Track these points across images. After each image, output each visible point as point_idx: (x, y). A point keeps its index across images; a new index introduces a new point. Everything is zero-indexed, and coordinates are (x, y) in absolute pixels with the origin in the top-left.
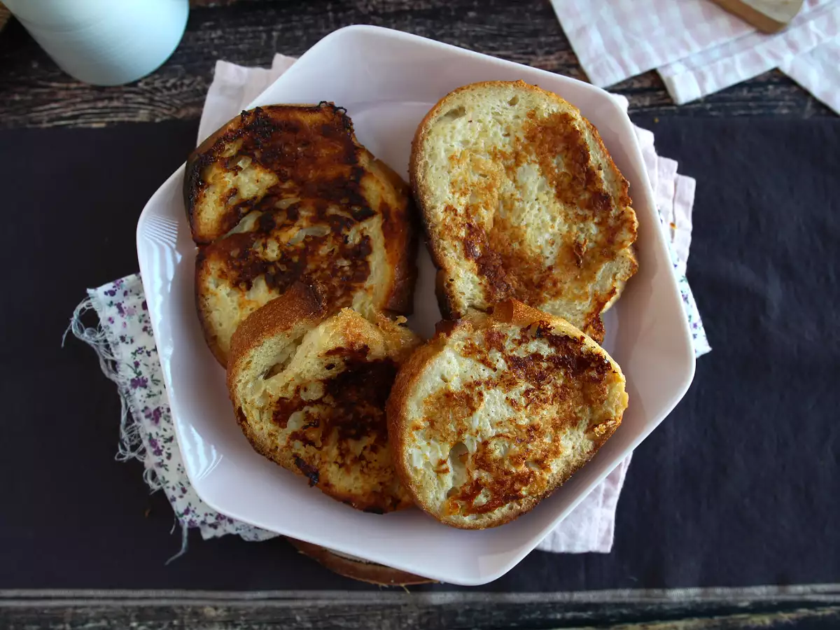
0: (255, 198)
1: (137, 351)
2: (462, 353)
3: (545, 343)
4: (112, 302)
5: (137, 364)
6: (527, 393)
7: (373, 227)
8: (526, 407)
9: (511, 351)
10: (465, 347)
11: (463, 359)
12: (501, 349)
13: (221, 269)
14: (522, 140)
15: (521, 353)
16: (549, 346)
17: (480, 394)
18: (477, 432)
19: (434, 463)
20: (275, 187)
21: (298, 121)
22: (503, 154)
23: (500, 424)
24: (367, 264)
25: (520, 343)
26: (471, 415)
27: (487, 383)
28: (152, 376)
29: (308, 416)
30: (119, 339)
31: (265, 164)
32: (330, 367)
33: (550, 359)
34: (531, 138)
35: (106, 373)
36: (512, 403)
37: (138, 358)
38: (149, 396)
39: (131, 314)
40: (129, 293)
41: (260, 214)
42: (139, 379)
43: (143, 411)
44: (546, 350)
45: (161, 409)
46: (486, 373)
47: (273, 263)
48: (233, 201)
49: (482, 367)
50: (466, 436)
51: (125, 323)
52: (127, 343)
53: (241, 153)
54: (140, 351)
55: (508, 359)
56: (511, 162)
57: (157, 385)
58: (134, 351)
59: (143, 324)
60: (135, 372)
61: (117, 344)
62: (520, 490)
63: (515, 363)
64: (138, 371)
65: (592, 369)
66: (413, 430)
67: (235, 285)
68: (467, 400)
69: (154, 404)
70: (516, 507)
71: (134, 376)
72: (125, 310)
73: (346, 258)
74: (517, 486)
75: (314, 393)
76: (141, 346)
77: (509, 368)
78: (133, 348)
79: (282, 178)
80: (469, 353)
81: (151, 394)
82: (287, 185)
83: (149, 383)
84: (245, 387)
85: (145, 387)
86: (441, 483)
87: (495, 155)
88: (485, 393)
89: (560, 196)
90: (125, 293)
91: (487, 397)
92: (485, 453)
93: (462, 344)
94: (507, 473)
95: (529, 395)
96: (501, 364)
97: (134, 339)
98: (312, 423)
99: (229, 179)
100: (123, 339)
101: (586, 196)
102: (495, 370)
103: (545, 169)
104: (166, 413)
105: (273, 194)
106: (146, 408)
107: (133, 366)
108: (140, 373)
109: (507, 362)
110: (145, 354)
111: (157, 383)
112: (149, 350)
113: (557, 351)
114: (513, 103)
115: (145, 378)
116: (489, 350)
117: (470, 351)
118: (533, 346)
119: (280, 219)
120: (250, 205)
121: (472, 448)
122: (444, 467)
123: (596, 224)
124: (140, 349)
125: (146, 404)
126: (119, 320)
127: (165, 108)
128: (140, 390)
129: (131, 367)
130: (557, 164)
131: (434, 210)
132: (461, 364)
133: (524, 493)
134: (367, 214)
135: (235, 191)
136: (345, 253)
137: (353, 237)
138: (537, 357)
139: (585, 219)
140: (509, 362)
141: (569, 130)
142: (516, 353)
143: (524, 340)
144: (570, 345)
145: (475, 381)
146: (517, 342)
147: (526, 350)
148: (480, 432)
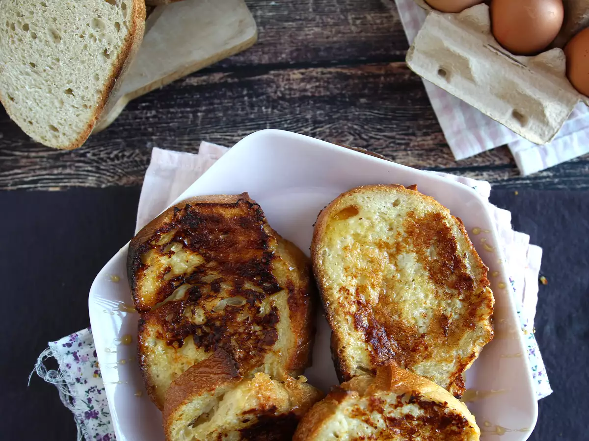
0: (185, 274)
1: (89, 390)
2: (351, 415)
3: (416, 407)
4: (69, 352)
5: (90, 400)
7: (280, 300)
9: (389, 413)
10: (353, 411)
11: (351, 419)
12: (381, 411)
13: (158, 332)
14: (403, 233)
15: (396, 414)
16: (419, 409)
20: (202, 266)
21: (221, 215)
22: (387, 245)
24: (275, 330)
25: (396, 407)
27: (369, 438)
28: (102, 410)
30: (75, 380)
31: (192, 248)
32: (245, 421)
33: (419, 419)
34: (410, 233)
35: (64, 403)
37: (91, 395)
38: (100, 425)
39: (84, 361)
40: (83, 344)
41: (189, 286)
42: (91, 412)
43: (95, 437)
44: (416, 412)
45: (109, 435)
46: (369, 431)
47: (200, 327)
48: (167, 277)
49: (366, 425)
51: (80, 368)
52: (82, 383)
53: (174, 240)
54: (92, 390)
55: (387, 419)
56: (393, 250)
57: (106, 416)
58: (87, 390)
59: (95, 369)
60: (88, 407)
61: (74, 384)
63: (392, 422)
64: (90, 406)
65: (453, 425)
67: (169, 344)
69: (104, 431)
71: (87, 409)
72: (80, 358)
73: (258, 324)
75: (233, 438)
76: (93, 386)
77: (387, 426)
78: (86, 387)
79: (208, 259)
80: (356, 415)
81: (102, 423)
82: (212, 264)
83: (100, 415)
84: (178, 433)
85: (97, 418)
87: (380, 245)
89: (433, 277)
90: (80, 345)
93: (350, 409)
96: (381, 423)
97: (87, 380)
99: (164, 261)
100: (78, 380)
101: (453, 278)
102: (376, 428)
103: (421, 258)
104: (113, 438)
105: (199, 270)
106: (97, 434)
107: (87, 402)
108: (92, 407)
109: (385, 422)
110: (96, 392)
111: (106, 414)
112: (99, 389)
113: (425, 413)
114: (395, 204)
115: (96, 411)
116: (371, 411)
117: (357, 413)
118: (407, 409)
119: (205, 290)
120: (180, 279)
123: (460, 300)
124: (92, 388)
125: (97, 432)
126: (75, 366)
127: (109, 176)
128: (93, 421)
129: (85, 403)
130: (430, 253)
131: (331, 291)
132: (349, 424)
134: (275, 289)
135: (168, 269)
136: (258, 321)
137: (264, 308)
138: (409, 417)
139: (451, 296)
140: (387, 422)
141: (441, 226)
142: (392, 415)
143: (399, 405)
144: (436, 408)
145: (360, 437)
146: (394, 406)
147: (401, 412)
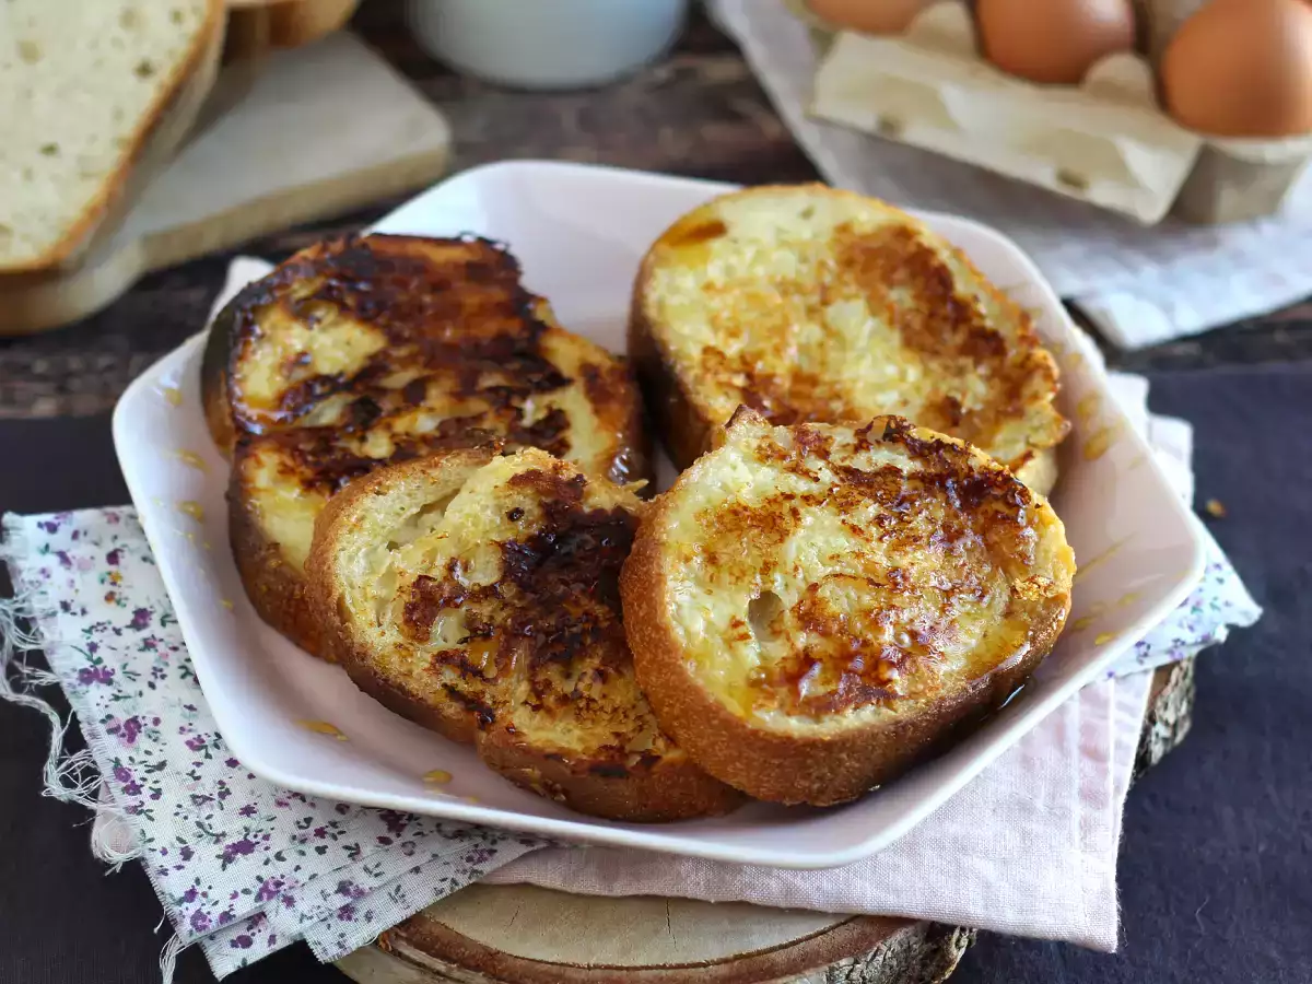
0: (341, 374)
1: (92, 627)
2: (755, 457)
3: (902, 454)
4: (47, 547)
5: (93, 647)
6: (879, 520)
7: (571, 398)
8: (880, 538)
9: (843, 460)
11: (757, 464)
12: (824, 454)
13: (283, 464)
14: (831, 263)
15: (860, 463)
16: (911, 458)
17: (795, 512)
18: (796, 569)
19: (722, 623)
20: (384, 353)
21: (425, 258)
22: (799, 288)
23: (836, 558)
25: (857, 449)
26: (781, 541)
27: (805, 498)
28: (125, 666)
29: (470, 623)
30: (58, 607)
31: (365, 315)
32: (514, 515)
33: (912, 476)
34: (848, 263)
36: (855, 530)
37: (96, 637)
38: (117, 698)
39: (84, 567)
40: (81, 536)
41: (350, 398)
42: (96, 670)
43: (103, 721)
44: (907, 465)
45: (140, 719)
48: (300, 374)
49: (793, 477)
50: (778, 577)
51: (72, 581)
52: (74, 614)
53: (320, 297)
54: (100, 628)
55: (836, 470)
56: (815, 299)
57: (134, 680)
58: (87, 628)
59: (108, 588)
60: (90, 659)
61: (54, 614)
62: (890, 679)
63: (854, 477)
64: (95, 657)
65: (996, 498)
66: (678, 559)
68: (773, 519)
69: (127, 712)
70: (887, 713)
71: (87, 665)
72: (73, 561)
74: (883, 673)
75: (485, 572)
76: (101, 621)
77: (842, 480)
78: (86, 622)
79: (395, 339)
80: (768, 457)
81: (120, 695)
82: (403, 352)
83: (118, 677)
84: (351, 559)
85: (110, 683)
86: (736, 657)
87: (786, 288)
88: (802, 511)
89: (911, 342)
90: (75, 535)
91: (808, 520)
92: (814, 603)
93: (755, 443)
95: (882, 522)
96: (827, 475)
97: (88, 609)
98: (476, 632)
99: (296, 337)
100: (65, 606)
101: (959, 338)
102: (817, 480)
103: (876, 305)
104: (151, 726)
105: (374, 368)
106: (110, 717)
107: (86, 649)
108: (99, 660)
109: (836, 473)
110: (110, 631)
111: (133, 677)
112: (118, 627)
113: (926, 466)
114: (807, 214)
115: (109, 669)
116: (802, 455)
117: (768, 454)
118: (881, 457)
119: (387, 405)
120: (332, 384)
121: (789, 600)
122: (741, 630)
123: (981, 377)
124: (99, 624)
125: (109, 711)
126: (59, 573)
128: (98, 687)
129: (81, 651)
130: (902, 297)
132: (754, 473)
133: (899, 690)
134: (557, 381)
135: (300, 360)
136: (519, 436)
137: (533, 411)
138: (892, 471)
139: (960, 372)
140: (842, 475)
141: (912, 248)
142: (852, 465)
143: (862, 445)
144: (948, 457)
145: (782, 494)
146: (851, 448)
147: (869, 460)
148: (800, 570)
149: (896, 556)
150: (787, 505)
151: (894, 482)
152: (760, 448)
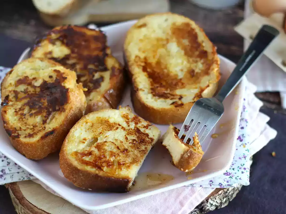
2: (122, 115)
6: (134, 140)
8: (130, 143)
9: (139, 127)
11: (121, 117)
12: (136, 123)
15: (142, 130)
17: (117, 128)
18: (106, 137)
19: (82, 138)
23: (116, 140)
25: (144, 127)
26: (109, 131)
27: (123, 128)
36: (127, 138)
46: (125, 125)
49: (125, 123)
50: (101, 136)
62: (104, 166)
63: (138, 131)
66: (85, 122)
68: (111, 126)
70: (97, 172)
74: (104, 164)
77: (134, 129)
80: (125, 117)
86: (78, 146)
88: (119, 129)
91: (119, 130)
92: (102, 144)
93: (124, 113)
94: (105, 157)
95: (134, 141)
96: (132, 127)
102: (129, 126)
109: (135, 128)
116: (132, 121)
118: (148, 131)
121: (99, 141)
122: (84, 141)
132: (118, 118)
140: (136, 129)
142: (140, 129)
143: (146, 127)
145: (119, 124)
146: (143, 126)
147: (144, 131)
148: (107, 137)
149: (130, 148)
150: (118, 126)
151: (145, 137)
152: (124, 115)
